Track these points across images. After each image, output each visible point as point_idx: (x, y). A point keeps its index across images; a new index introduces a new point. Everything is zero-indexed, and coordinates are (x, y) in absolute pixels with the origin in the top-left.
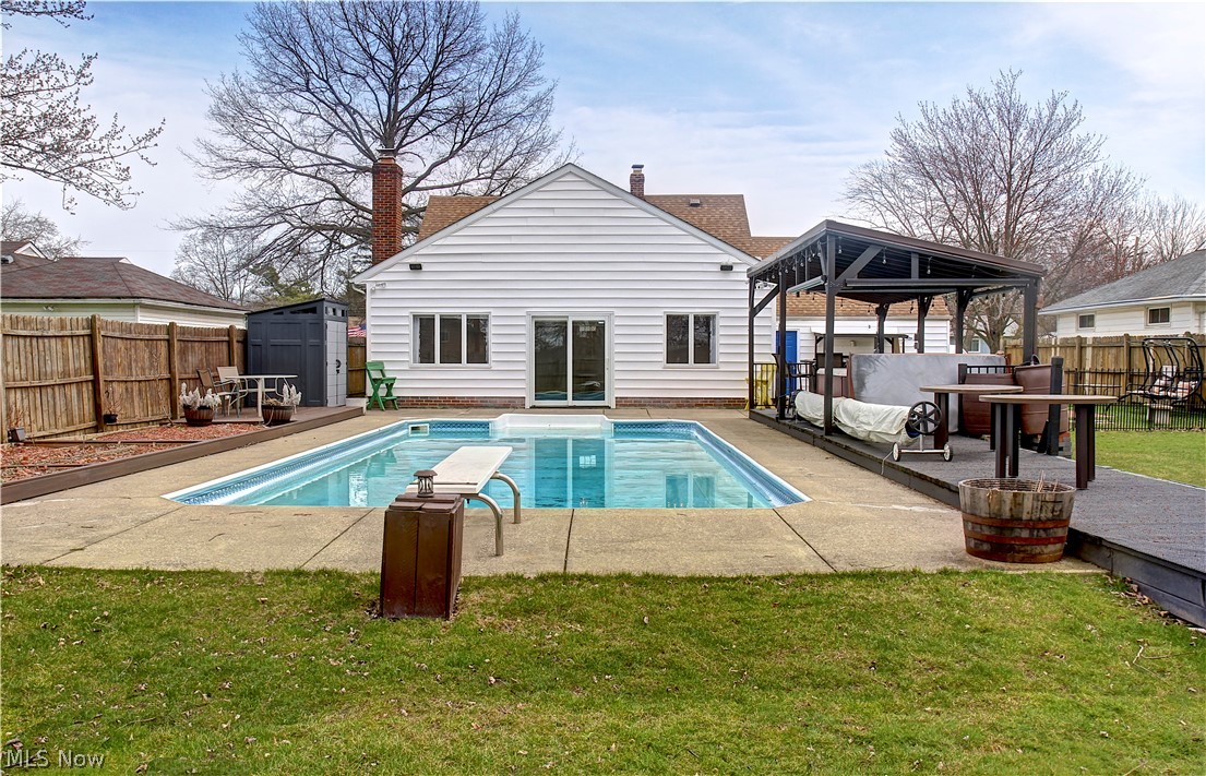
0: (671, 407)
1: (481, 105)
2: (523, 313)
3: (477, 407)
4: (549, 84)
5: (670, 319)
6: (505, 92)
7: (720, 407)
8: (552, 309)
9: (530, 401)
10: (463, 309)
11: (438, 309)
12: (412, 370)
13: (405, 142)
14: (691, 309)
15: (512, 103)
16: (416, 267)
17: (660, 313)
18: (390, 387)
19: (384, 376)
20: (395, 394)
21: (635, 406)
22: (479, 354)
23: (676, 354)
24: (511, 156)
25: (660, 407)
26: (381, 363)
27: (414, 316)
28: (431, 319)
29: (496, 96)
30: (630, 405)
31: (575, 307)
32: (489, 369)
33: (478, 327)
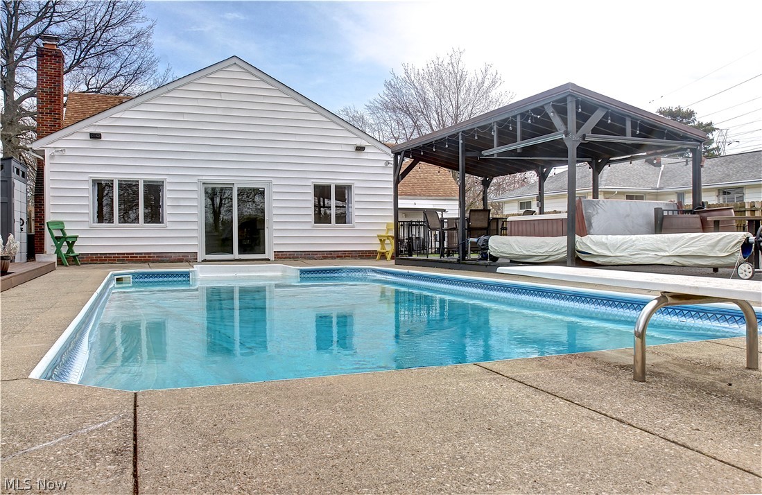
0: (318, 258)
1: (96, 31)
2: (195, 180)
3: (153, 261)
4: (150, 23)
5: (317, 187)
6: (114, 25)
7: (355, 258)
8: (218, 177)
9: (202, 255)
10: (142, 175)
11: (116, 174)
12: (92, 229)
13: (25, 57)
14: (333, 180)
15: (120, 33)
16: (96, 136)
17: (310, 183)
18: (71, 245)
19: (64, 233)
20: (77, 251)
21: (290, 258)
22: (154, 215)
23: (321, 217)
24: (116, 77)
25: (310, 258)
26: (62, 223)
27: (93, 180)
28: (110, 185)
29: (107, 27)
30: (285, 258)
31: (239, 177)
32: (165, 229)
33: (154, 191)
